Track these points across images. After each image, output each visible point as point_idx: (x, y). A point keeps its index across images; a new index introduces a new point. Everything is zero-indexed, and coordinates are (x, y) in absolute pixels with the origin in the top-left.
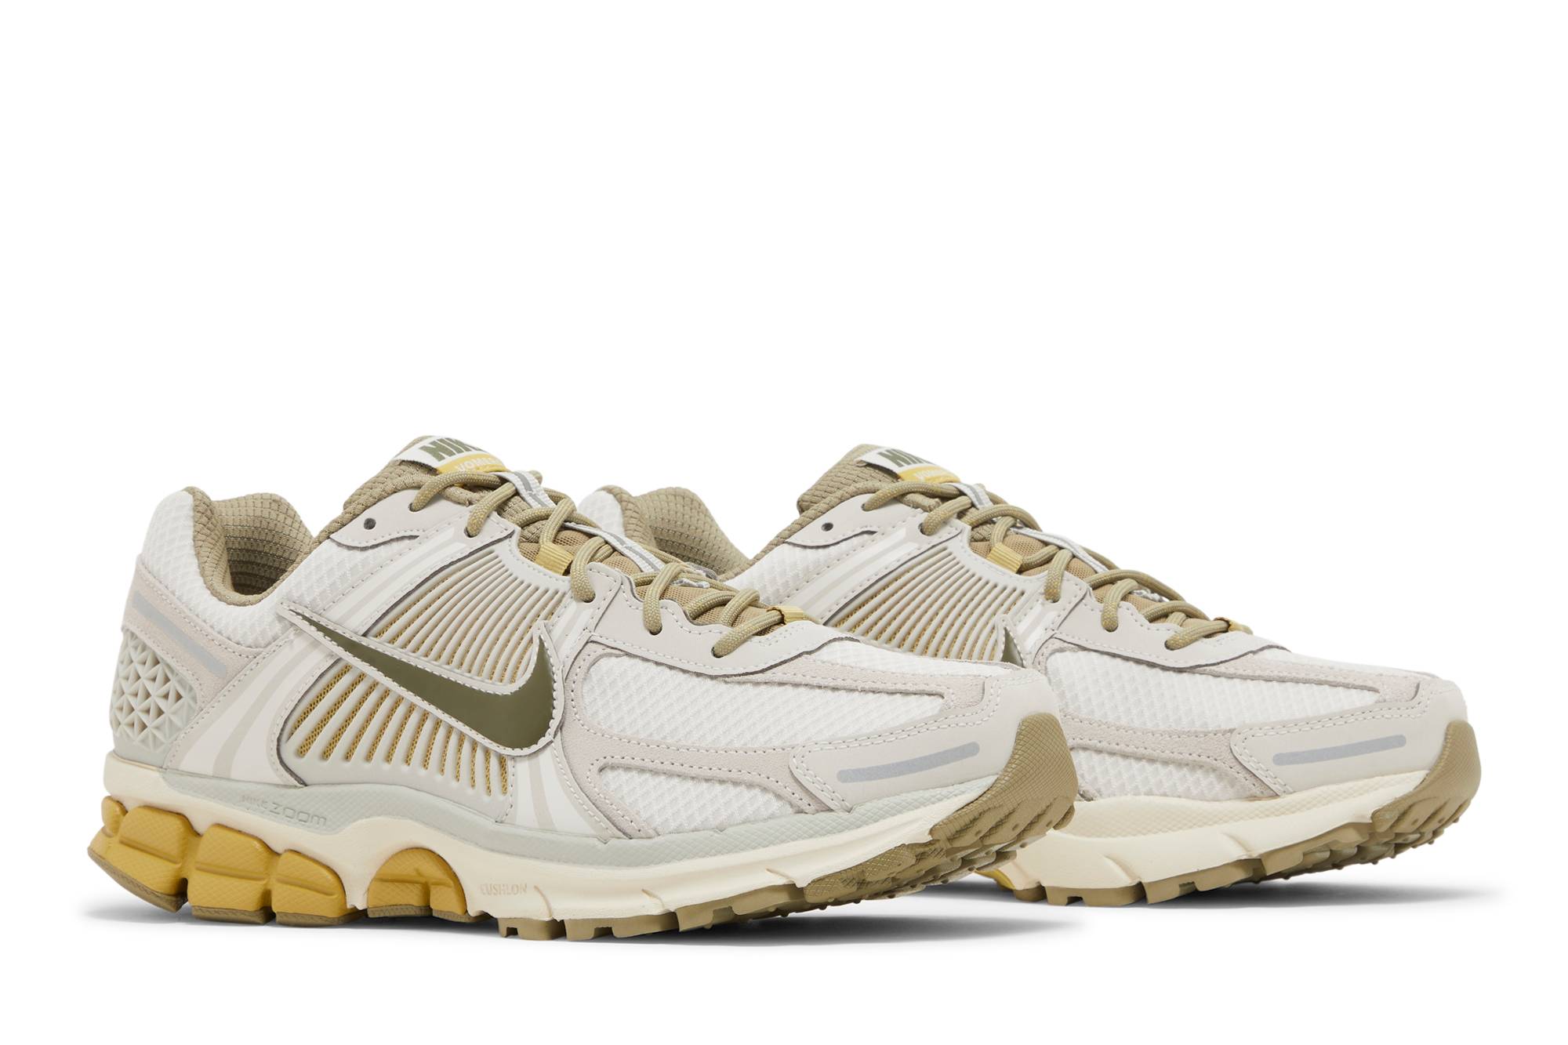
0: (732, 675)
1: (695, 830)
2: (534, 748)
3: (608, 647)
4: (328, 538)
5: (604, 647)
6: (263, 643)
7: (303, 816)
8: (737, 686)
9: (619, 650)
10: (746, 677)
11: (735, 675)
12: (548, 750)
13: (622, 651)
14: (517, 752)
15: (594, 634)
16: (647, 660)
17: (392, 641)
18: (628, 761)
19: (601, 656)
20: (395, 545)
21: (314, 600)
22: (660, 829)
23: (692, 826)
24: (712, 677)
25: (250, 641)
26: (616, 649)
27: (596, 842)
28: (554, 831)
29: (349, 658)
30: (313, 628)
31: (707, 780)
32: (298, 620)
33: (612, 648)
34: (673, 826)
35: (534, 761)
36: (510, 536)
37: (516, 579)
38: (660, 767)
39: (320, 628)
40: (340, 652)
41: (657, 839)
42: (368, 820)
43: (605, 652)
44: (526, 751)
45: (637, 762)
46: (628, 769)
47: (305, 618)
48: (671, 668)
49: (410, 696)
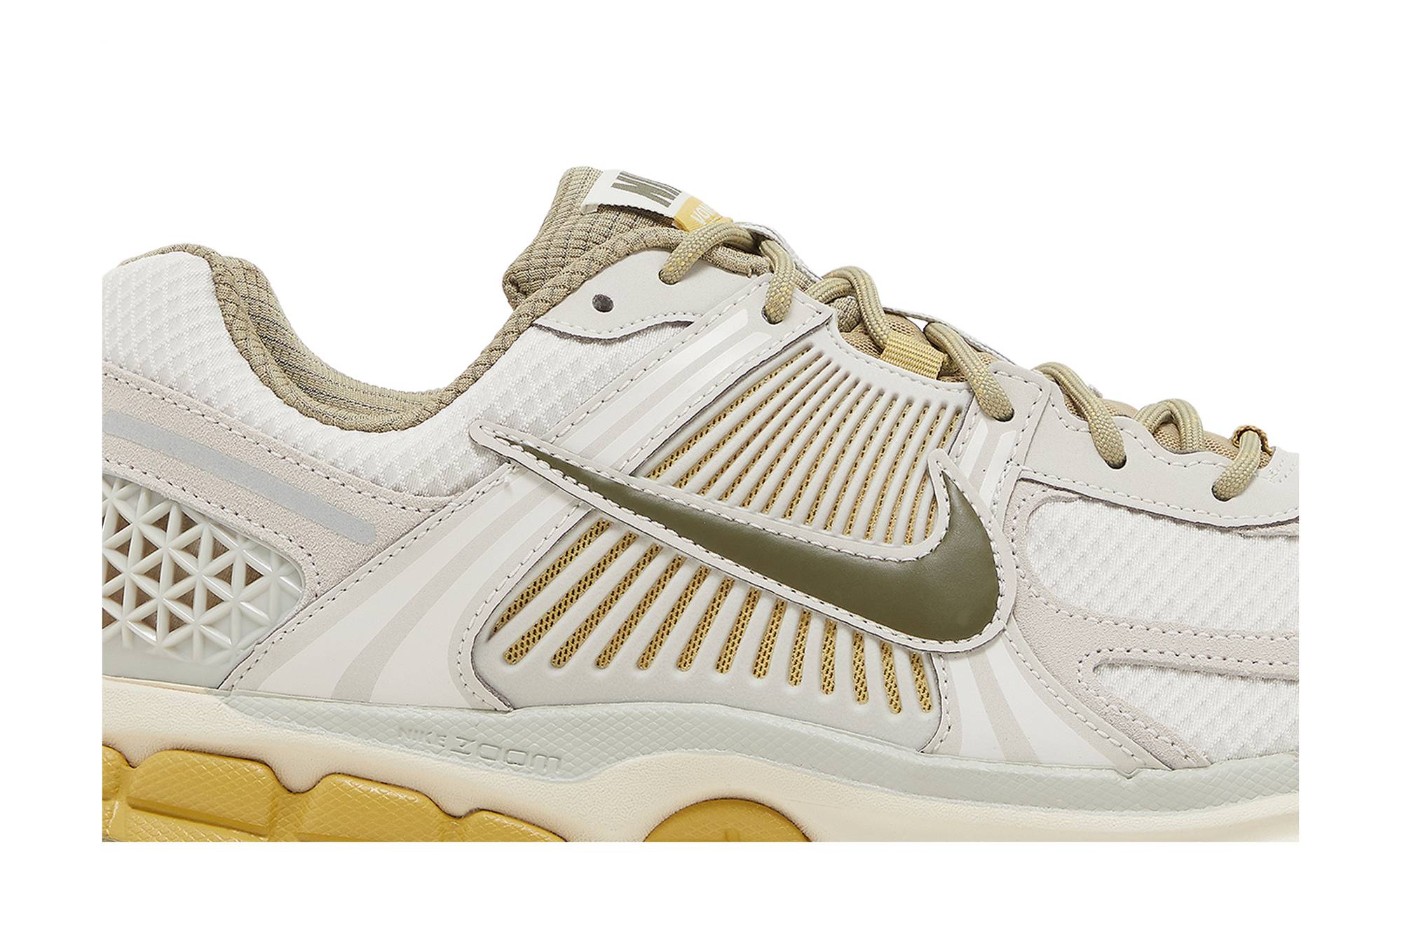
0: (1255, 527)
1: (1266, 753)
2: (976, 640)
3: (1051, 487)
4: (531, 325)
5: (1045, 488)
6: (446, 488)
7: (518, 756)
8: (1263, 541)
9: (1069, 491)
10: (1278, 528)
11: (1261, 526)
12: (1000, 643)
13: (1077, 493)
14: (949, 646)
15: (1024, 468)
16: (1116, 506)
17: (681, 482)
18: (1137, 654)
19: (1044, 501)
20: (653, 335)
21: (537, 420)
22: (1213, 755)
23: (1262, 749)
24: (1223, 530)
25: (422, 484)
26: (1064, 489)
27: (1112, 775)
28: (1037, 763)
29: (610, 508)
30: (543, 464)
31: (1266, 680)
32: (515, 453)
33: (1057, 489)
34: (1233, 748)
35: (978, 658)
36: (827, 323)
37: (857, 384)
38: (1193, 662)
39: (554, 463)
40: (596, 499)
41: (1212, 769)
42: (648, 757)
43: (1045, 495)
44: (963, 645)
45: (1152, 655)
46: (1137, 666)
47: (526, 449)
48: (1156, 516)
49: (728, 566)
